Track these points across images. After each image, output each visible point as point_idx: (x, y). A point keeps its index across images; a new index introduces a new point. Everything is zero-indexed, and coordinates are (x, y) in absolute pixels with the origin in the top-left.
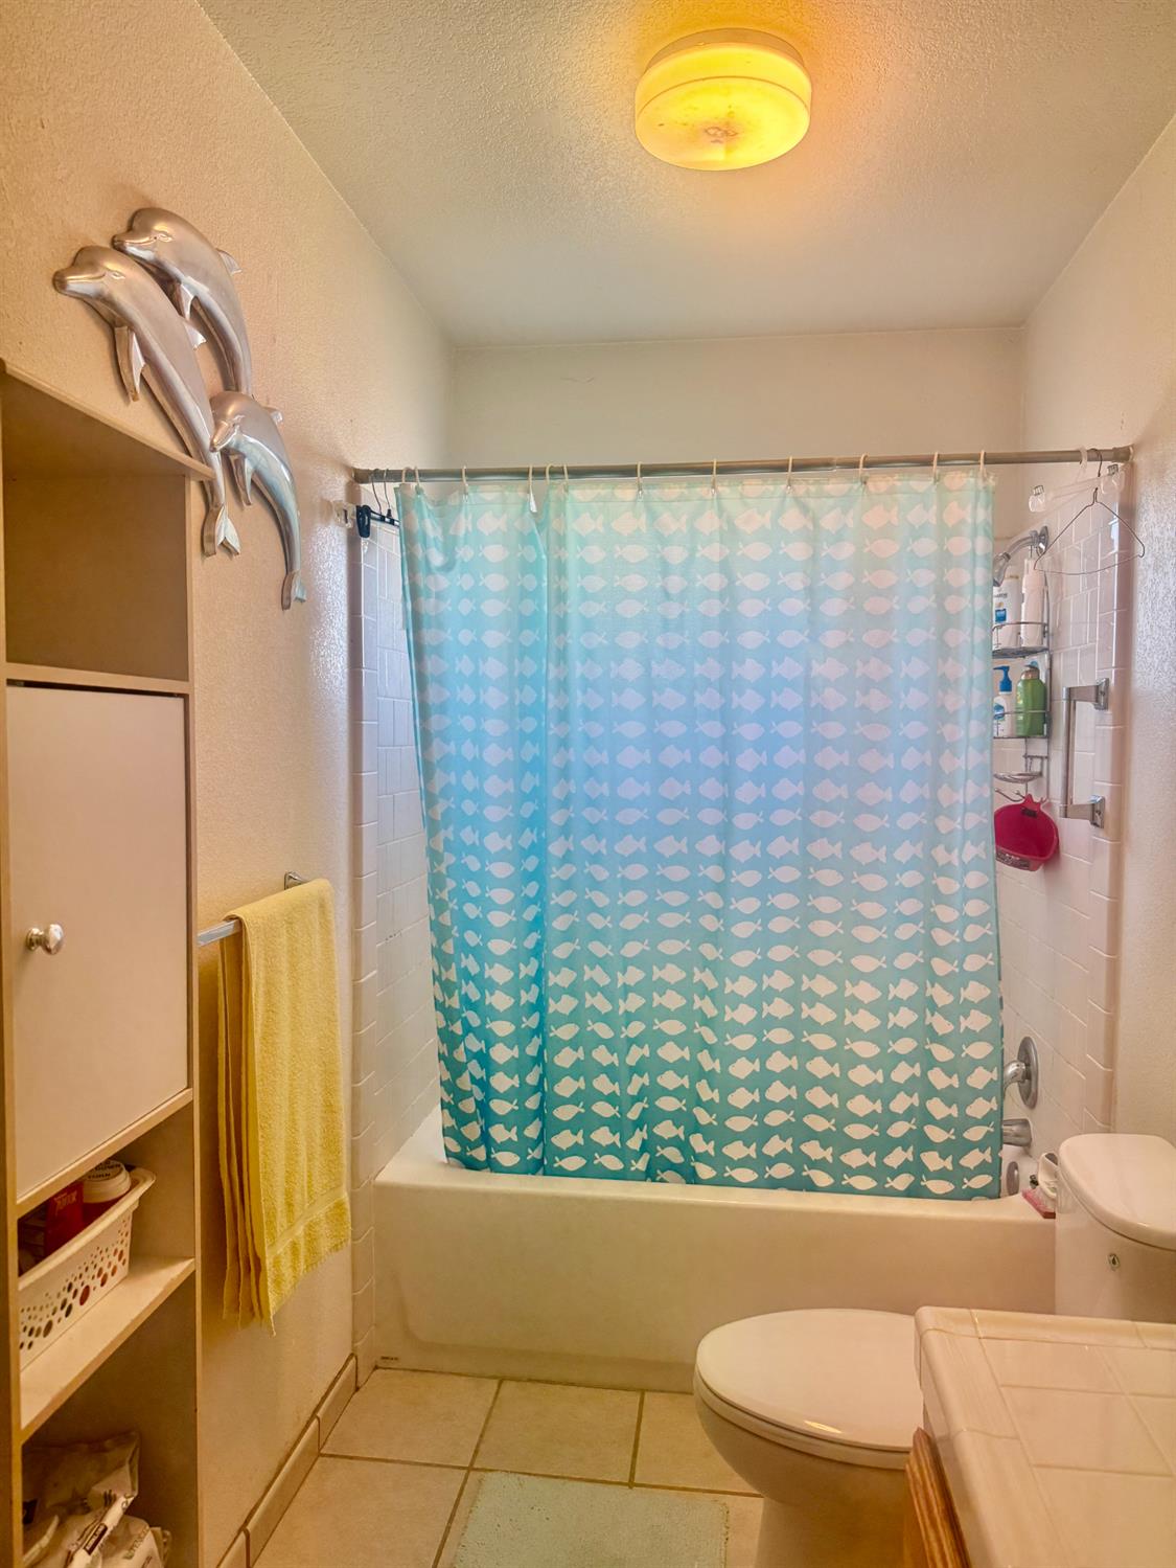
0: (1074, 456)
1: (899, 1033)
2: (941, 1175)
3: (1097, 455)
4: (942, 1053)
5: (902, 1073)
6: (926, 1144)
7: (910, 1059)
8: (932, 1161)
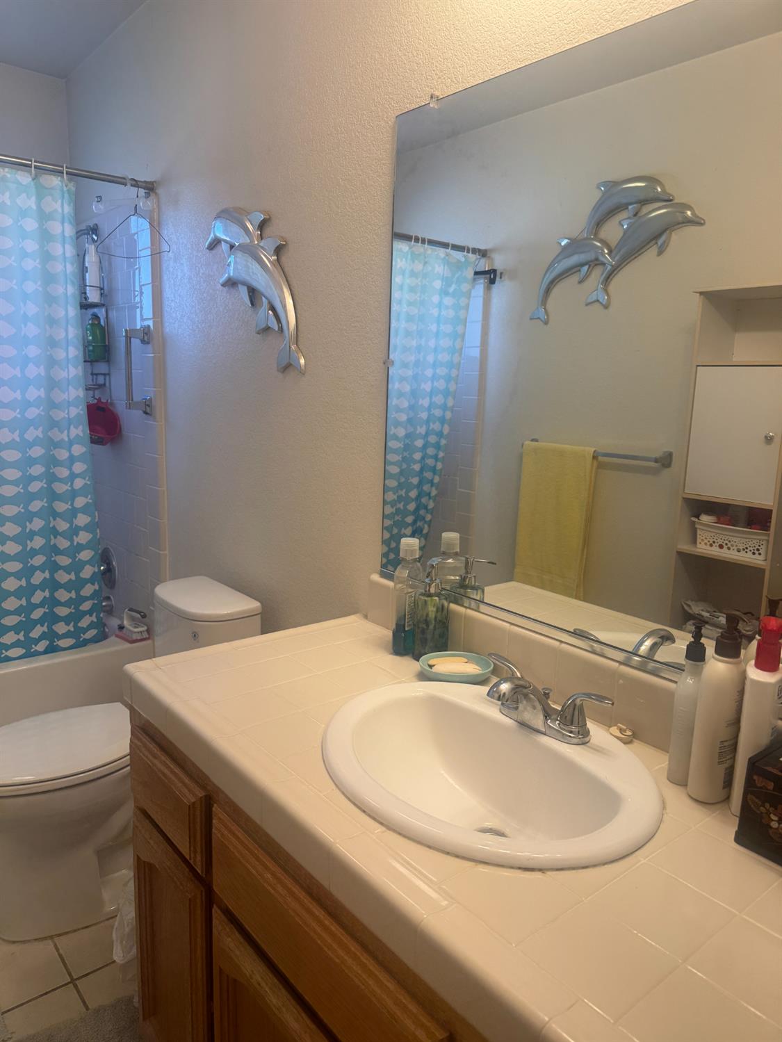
0: (121, 181)
1: (34, 553)
2: (67, 635)
3: (136, 183)
4: (64, 561)
5: (38, 578)
6: (56, 619)
7: (42, 568)
8: (61, 628)
